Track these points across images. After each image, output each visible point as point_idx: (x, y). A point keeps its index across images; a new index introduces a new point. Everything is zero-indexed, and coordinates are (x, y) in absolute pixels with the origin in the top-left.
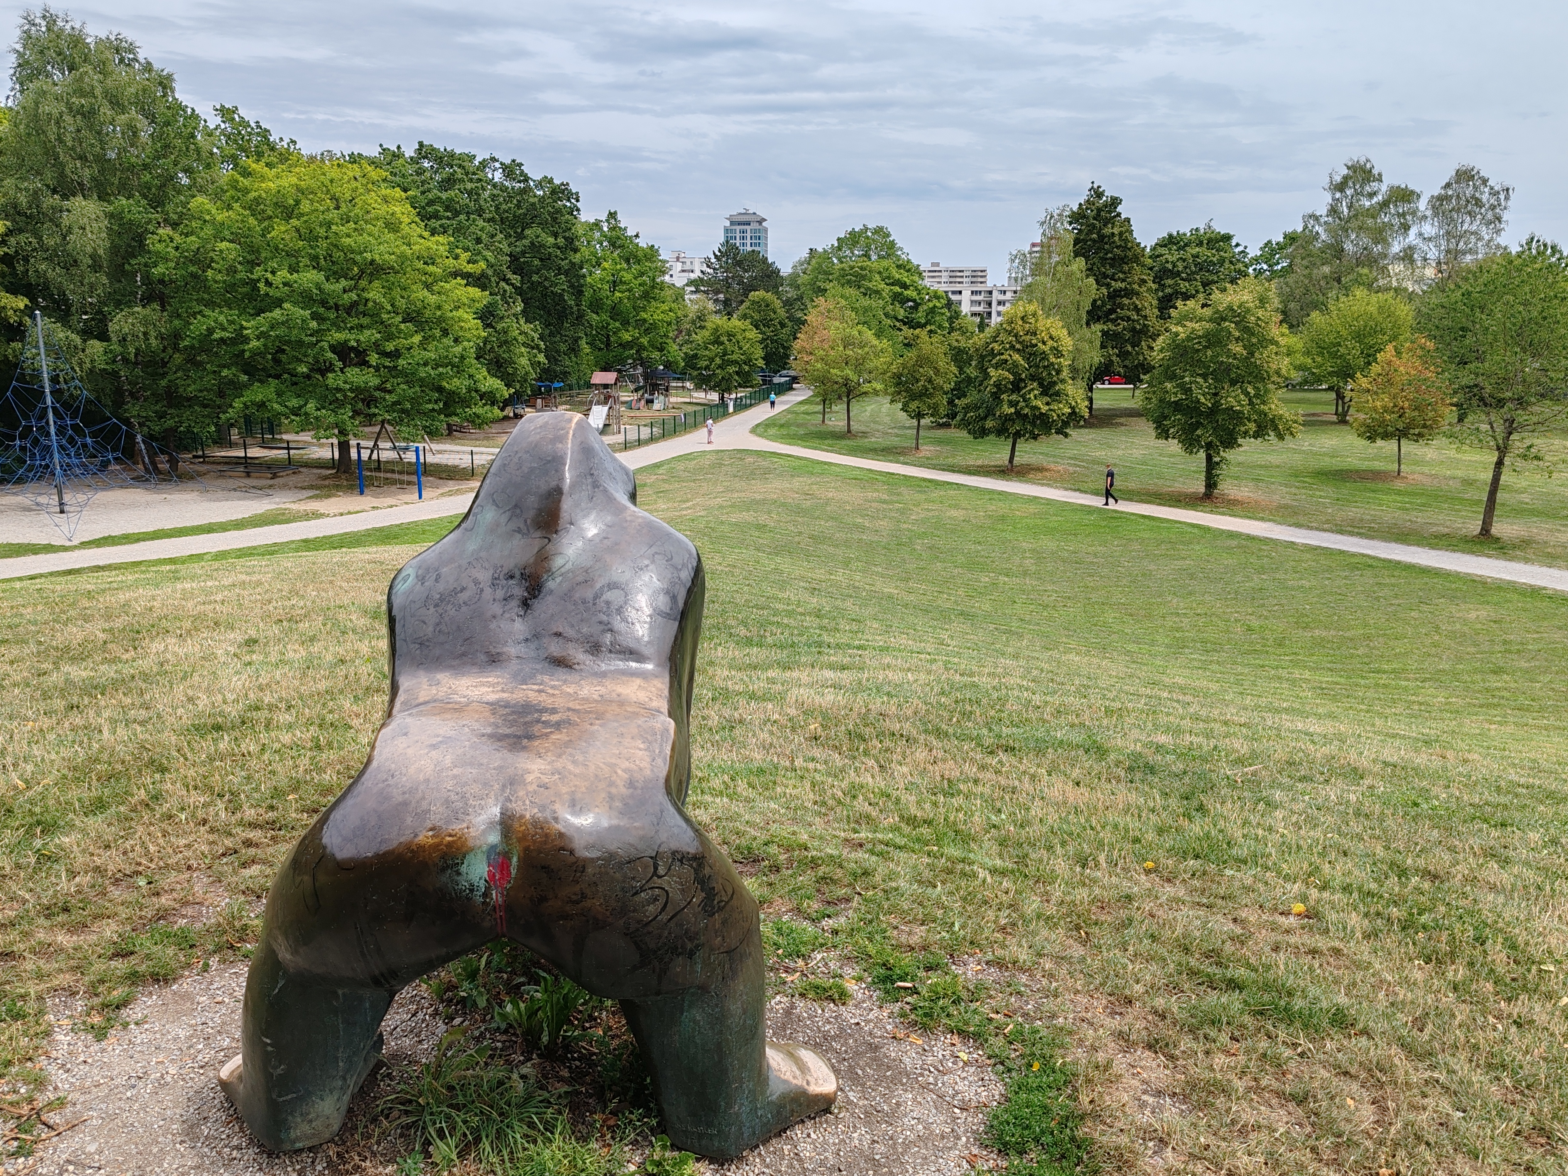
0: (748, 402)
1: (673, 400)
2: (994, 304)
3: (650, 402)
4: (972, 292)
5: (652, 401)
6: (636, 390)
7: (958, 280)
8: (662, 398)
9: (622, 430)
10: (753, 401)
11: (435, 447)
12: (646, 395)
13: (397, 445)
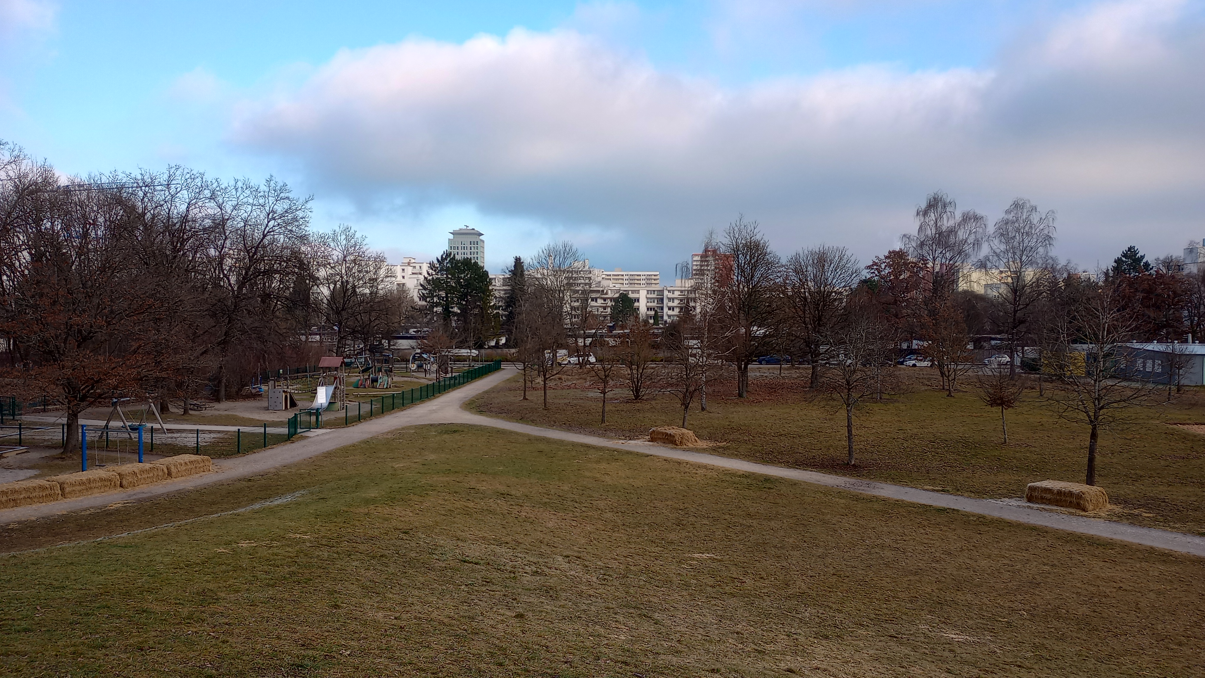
0: (461, 379)
1: (396, 379)
2: (665, 301)
3: (375, 380)
4: (648, 291)
6: (363, 371)
7: (636, 282)
8: (385, 377)
10: (466, 380)
11: (166, 426)
12: (371, 376)
13: (128, 424)
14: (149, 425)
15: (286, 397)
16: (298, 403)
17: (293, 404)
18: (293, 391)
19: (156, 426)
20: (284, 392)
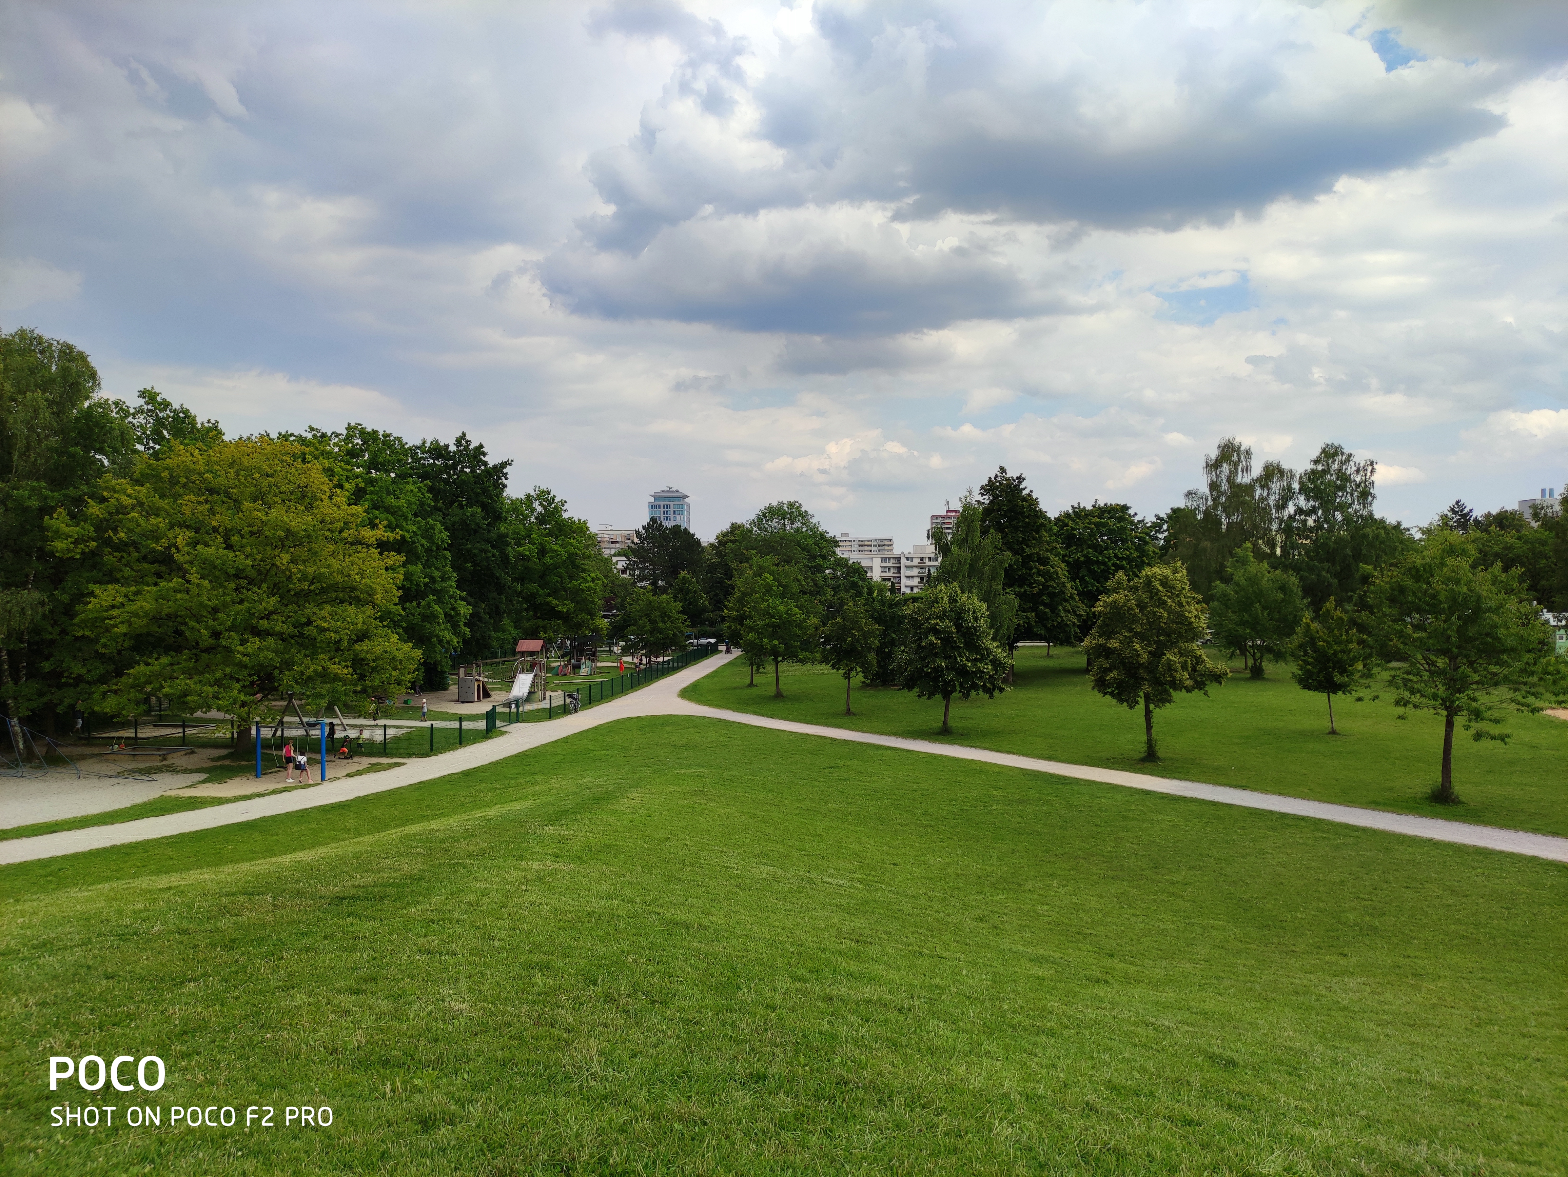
0: (676, 664)
1: (599, 664)
2: (903, 570)
3: (577, 667)
4: (882, 558)
5: (579, 667)
6: (563, 656)
7: (867, 548)
8: (588, 663)
9: (548, 698)
10: (680, 664)
11: (346, 721)
12: (573, 661)
13: (305, 720)
14: (328, 721)
15: (479, 686)
16: (492, 693)
17: (487, 695)
18: (486, 680)
19: (336, 721)
20: (477, 680)
